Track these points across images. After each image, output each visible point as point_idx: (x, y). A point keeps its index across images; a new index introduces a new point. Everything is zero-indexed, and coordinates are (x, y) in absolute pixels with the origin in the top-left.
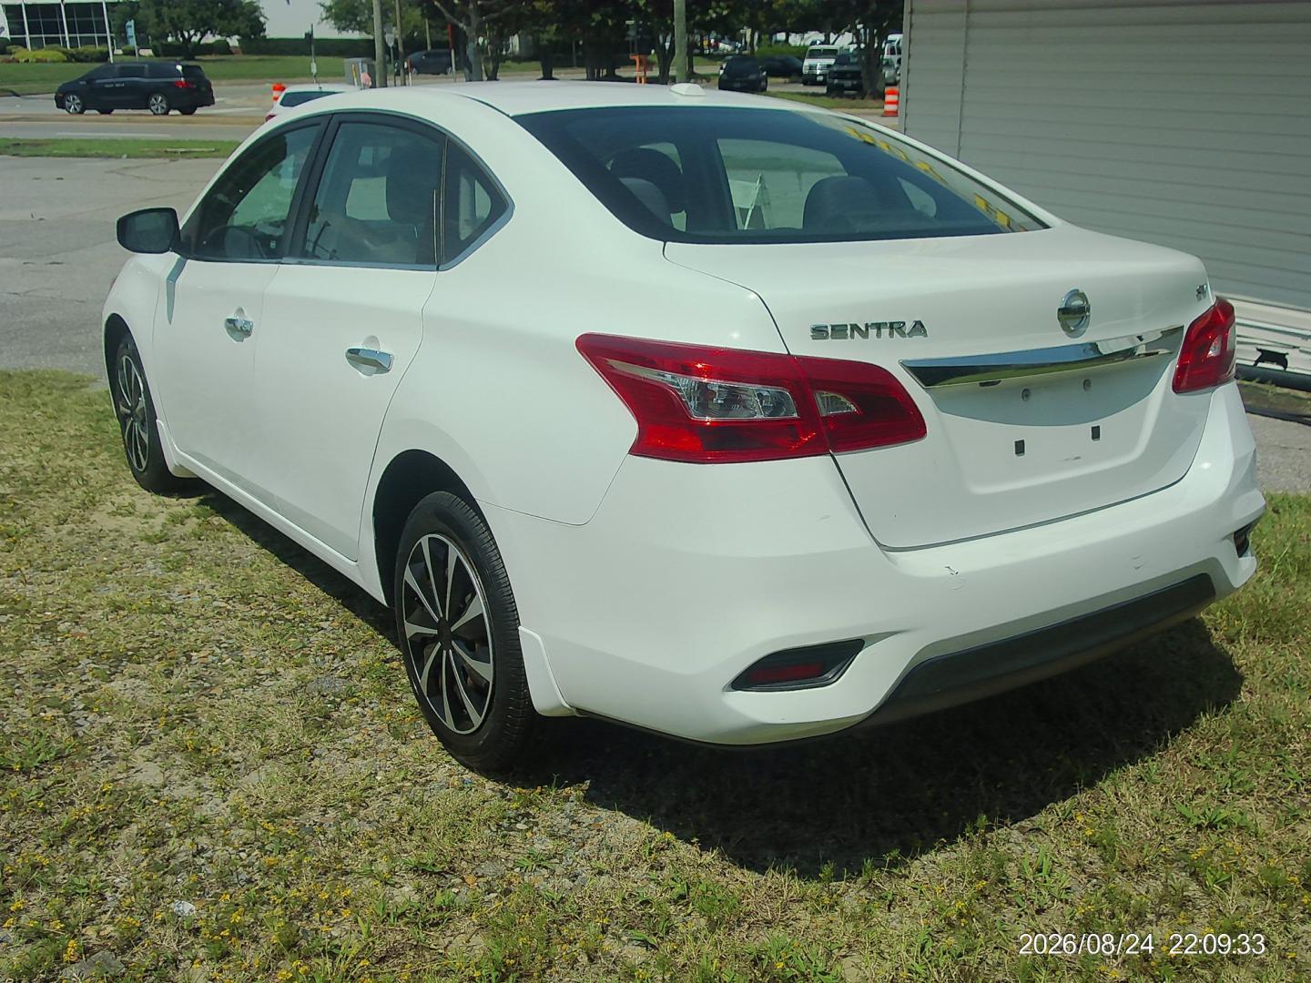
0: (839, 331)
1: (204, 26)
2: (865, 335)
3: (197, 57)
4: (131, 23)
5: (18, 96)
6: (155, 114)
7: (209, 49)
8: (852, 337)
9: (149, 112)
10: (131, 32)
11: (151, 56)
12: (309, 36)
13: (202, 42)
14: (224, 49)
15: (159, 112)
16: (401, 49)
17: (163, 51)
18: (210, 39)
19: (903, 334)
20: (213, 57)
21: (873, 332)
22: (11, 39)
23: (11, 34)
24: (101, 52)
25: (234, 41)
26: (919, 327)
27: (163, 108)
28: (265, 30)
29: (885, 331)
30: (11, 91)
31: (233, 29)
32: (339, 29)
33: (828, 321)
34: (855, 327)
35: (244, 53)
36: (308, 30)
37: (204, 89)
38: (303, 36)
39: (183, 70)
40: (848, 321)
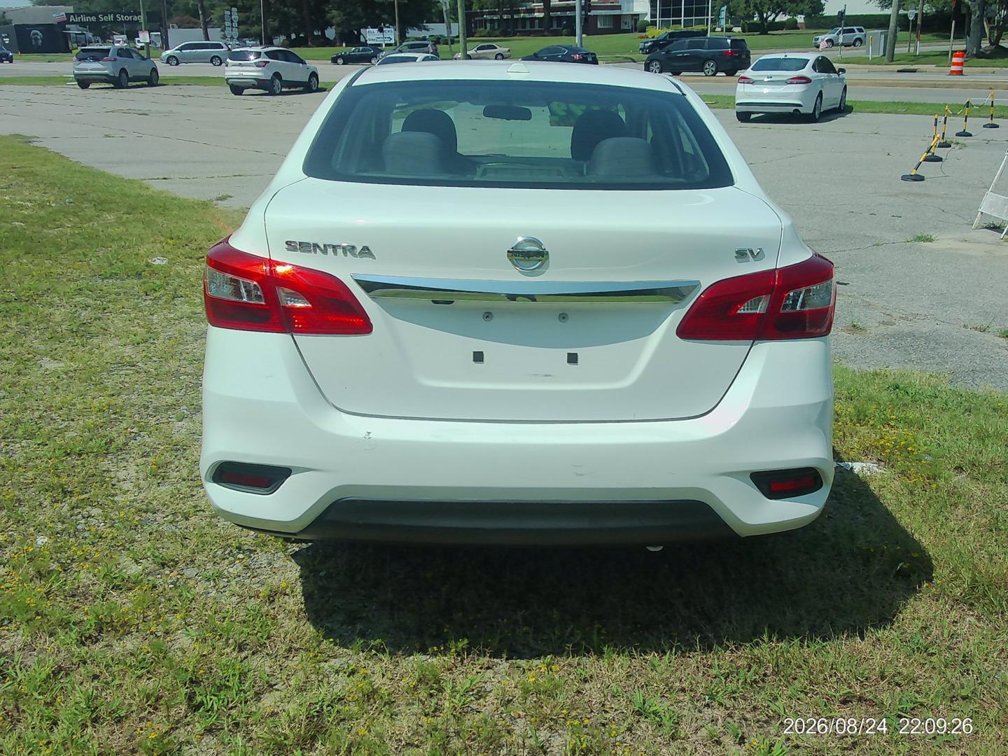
0: (304, 247)
1: (779, 8)
2: (325, 251)
3: (769, 32)
4: (724, 8)
5: (635, 62)
6: (706, 75)
7: (781, 26)
8: (315, 252)
9: (703, 74)
10: (723, 15)
11: (739, 32)
12: (842, 14)
13: (777, 20)
14: (793, 25)
15: (710, 74)
16: (919, 22)
17: (749, 28)
18: (782, 18)
19: (354, 255)
20: (784, 31)
21: (330, 250)
22: (651, 21)
23: (651, 18)
24: (703, 30)
25: (800, 19)
26: (366, 251)
27: (712, 71)
28: (823, 10)
29: (340, 251)
30: (631, 59)
31: (799, 10)
32: (882, 7)
33: (297, 239)
34: (316, 246)
35: (807, 28)
36: (842, 9)
37: (744, 57)
38: (837, 14)
39: (731, 42)
40: (311, 241)
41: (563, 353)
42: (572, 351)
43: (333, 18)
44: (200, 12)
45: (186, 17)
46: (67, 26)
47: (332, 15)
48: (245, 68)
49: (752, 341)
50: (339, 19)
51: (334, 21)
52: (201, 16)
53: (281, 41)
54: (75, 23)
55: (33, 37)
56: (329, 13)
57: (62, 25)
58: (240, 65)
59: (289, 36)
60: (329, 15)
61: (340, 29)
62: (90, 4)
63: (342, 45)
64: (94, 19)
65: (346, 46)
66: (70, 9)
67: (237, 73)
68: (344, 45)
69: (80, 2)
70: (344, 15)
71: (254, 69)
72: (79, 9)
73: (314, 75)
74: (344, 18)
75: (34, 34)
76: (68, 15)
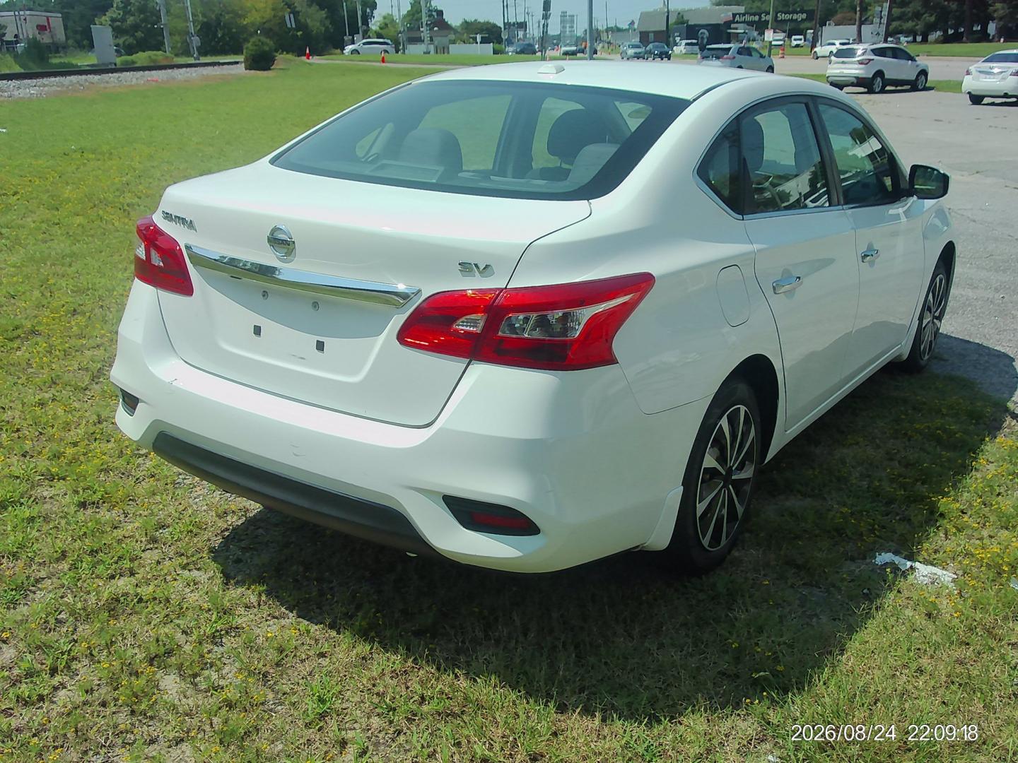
19: (187, 227)
21: (177, 221)
26: (192, 225)
29: (181, 223)
41: (313, 339)
42: (321, 339)
43: (995, 11)
44: (858, 9)
45: (848, 14)
46: (733, 26)
47: (995, 8)
48: (847, 66)
49: (468, 360)
50: (1002, 11)
51: (995, 15)
52: (858, 13)
53: (937, 36)
54: (742, 22)
55: (700, 36)
56: (991, 6)
57: (728, 24)
58: (843, 62)
59: (945, 32)
60: (991, 8)
61: (1002, 23)
62: (762, 4)
63: (999, 41)
64: (757, 18)
65: (1004, 42)
66: (741, 9)
67: (838, 71)
68: (1002, 40)
69: (753, 2)
70: (1009, 8)
71: (856, 66)
72: (751, 8)
73: (924, 73)
74: (1007, 11)
75: (702, 33)
76: (734, 15)
